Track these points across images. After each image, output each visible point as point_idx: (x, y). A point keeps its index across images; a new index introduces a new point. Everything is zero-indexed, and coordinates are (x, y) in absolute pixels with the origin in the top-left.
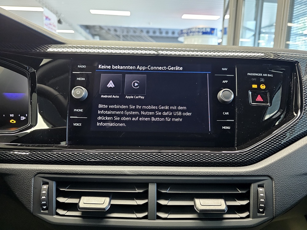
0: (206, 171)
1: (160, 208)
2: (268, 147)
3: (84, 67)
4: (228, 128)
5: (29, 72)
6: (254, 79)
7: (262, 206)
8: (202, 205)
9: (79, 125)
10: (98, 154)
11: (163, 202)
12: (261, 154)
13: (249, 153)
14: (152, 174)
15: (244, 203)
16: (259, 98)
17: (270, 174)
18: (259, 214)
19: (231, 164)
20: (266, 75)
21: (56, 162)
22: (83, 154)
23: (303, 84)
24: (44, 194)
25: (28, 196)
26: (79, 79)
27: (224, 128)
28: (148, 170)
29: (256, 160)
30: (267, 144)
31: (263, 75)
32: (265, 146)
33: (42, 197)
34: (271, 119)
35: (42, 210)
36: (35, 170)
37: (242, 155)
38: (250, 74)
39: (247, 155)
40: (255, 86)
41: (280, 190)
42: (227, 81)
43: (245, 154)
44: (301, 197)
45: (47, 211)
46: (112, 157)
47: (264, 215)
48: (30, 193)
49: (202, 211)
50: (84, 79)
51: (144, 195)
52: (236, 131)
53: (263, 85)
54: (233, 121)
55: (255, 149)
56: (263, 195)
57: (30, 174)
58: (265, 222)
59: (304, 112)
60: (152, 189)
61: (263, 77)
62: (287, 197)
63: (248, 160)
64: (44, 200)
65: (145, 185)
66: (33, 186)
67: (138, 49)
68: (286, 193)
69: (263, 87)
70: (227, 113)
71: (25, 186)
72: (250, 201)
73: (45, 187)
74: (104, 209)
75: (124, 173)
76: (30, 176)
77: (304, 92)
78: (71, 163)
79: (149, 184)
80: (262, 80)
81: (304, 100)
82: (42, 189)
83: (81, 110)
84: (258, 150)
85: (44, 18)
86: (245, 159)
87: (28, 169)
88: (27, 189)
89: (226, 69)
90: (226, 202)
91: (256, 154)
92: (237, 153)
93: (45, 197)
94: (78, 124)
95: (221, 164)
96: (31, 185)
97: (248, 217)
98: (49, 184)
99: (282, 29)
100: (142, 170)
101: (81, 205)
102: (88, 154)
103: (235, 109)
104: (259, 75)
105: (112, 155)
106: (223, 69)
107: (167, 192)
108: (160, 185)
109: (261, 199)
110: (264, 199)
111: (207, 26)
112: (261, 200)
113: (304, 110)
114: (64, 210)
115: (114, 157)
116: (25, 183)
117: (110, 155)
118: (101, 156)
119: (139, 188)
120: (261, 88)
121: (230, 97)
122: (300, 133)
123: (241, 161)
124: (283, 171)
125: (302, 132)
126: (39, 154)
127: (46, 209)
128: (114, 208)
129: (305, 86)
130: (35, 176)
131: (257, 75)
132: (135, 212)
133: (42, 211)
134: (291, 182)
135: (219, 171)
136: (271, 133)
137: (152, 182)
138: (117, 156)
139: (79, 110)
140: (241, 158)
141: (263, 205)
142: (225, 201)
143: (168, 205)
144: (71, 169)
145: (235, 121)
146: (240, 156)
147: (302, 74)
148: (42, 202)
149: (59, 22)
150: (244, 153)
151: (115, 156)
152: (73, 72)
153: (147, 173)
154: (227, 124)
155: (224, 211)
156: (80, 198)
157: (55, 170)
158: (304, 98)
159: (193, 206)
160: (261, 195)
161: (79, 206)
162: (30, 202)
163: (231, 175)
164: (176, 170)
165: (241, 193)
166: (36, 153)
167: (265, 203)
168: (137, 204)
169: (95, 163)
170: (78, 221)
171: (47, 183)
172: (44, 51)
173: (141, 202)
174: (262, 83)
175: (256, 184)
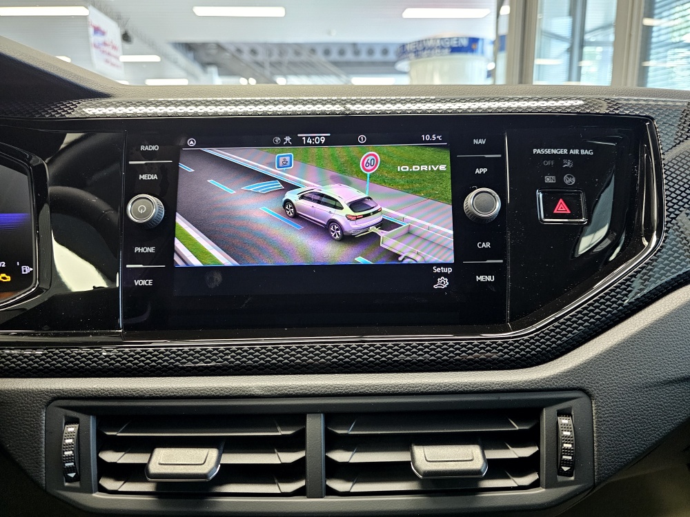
0: (436, 382)
1: (334, 470)
2: (580, 321)
3: (154, 148)
4: (489, 278)
5: (30, 165)
6: (548, 163)
7: (567, 460)
8: (430, 461)
9: (147, 283)
10: (190, 350)
11: (340, 456)
12: (564, 338)
13: (537, 338)
14: (313, 393)
15: (526, 452)
16: (561, 207)
17: (585, 386)
18: (560, 479)
19: (495, 364)
20: (576, 152)
21: (94, 372)
22: (155, 351)
23: (664, 171)
24: (69, 447)
25: (34, 451)
26: (144, 177)
27: (481, 278)
28: (303, 384)
29: (554, 353)
30: (580, 315)
31: (569, 152)
32: (574, 319)
33: (64, 451)
34: (591, 253)
35: (67, 482)
36: (48, 392)
37: (522, 341)
38: (539, 151)
39: (532, 341)
40: (549, 179)
41: (609, 422)
42: (485, 170)
43: (527, 341)
44: (659, 435)
45: (77, 484)
46: (221, 357)
47: (572, 481)
48: (38, 444)
49: (429, 474)
50: (156, 177)
51: (297, 442)
52: (509, 284)
53: (569, 176)
54: (501, 261)
55: (551, 327)
56: (568, 433)
57: (37, 400)
58: (577, 495)
59: (666, 237)
60: (315, 427)
61: (568, 156)
62: (626, 437)
63: (533, 352)
64: (69, 459)
65: (296, 417)
66: (44, 427)
67: (276, 103)
68: (622, 428)
69: (570, 180)
70: (488, 245)
71: (27, 428)
72: (539, 448)
73: (72, 429)
74: (205, 476)
75: (249, 393)
76: (37, 406)
77: (666, 190)
78: (128, 372)
79: (308, 415)
80: (568, 164)
81: (666, 208)
82: (64, 434)
83: (151, 250)
84: (558, 330)
85: (91, 30)
86: (528, 352)
87: (32, 390)
88: (31, 435)
89: (482, 142)
90: (486, 452)
91: (553, 339)
92: (509, 338)
93: (71, 452)
94: (144, 283)
95: (471, 364)
96: (41, 426)
97: (535, 485)
98: (81, 420)
99: (630, 35)
100: (290, 384)
101: (154, 468)
102: (166, 350)
103: (505, 234)
104: (561, 152)
105: (222, 352)
106: (475, 142)
107: (349, 432)
108: (333, 417)
109: (564, 443)
110: (572, 444)
111: (461, 33)
112: (565, 445)
113: (667, 231)
114: (117, 479)
115: (226, 357)
116: (26, 421)
117: (216, 352)
118: (197, 355)
119: (284, 426)
120: (567, 182)
121: (493, 206)
122: (657, 285)
123: (518, 355)
124: (617, 376)
125: (660, 283)
126: (56, 354)
127: (76, 479)
129: (668, 176)
130: (47, 406)
131: (555, 151)
132: (276, 481)
133: (66, 484)
134: (634, 402)
135: (466, 381)
136: (589, 287)
137: (314, 410)
138: (233, 354)
139: (145, 250)
140: (517, 350)
141: (570, 458)
142: (483, 449)
143: (351, 461)
144: (129, 387)
145: (505, 261)
146: (516, 344)
147: (661, 146)
148: (67, 465)
149: (126, 37)
150: (526, 338)
151: (227, 354)
152: (130, 163)
153: (301, 392)
154: (486, 270)
155: (478, 472)
156: (151, 452)
157: (92, 391)
158: (666, 202)
159: (408, 463)
160: (566, 433)
161: (148, 470)
162: (38, 463)
163: (495, 390)
164: (368, 382)
165: (520, 430)
166: (49, 352)
167: (575, 453)
168: (279, 462)
169: (182, 371)
171: (75, 421)
172: (62, 115)
173: (289, 458)
174: (567, 170)
175: (553, 410)
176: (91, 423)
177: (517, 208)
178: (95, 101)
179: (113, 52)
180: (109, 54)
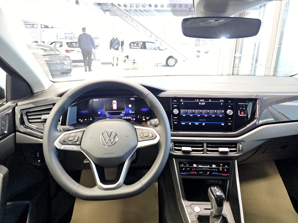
1: (208, 151)
3: (175, 101)
4: (230, 124)
6: (241, 106)
9: (176, 123)
11: (209, 149)
12: (241, 134)
13: (237, 133)
14: (205, 140)
15: (235, 149)
16: (242, 113)
17: (244, 140)
18: (239, 153)
29: (239, 136)
32: (243, 131)
37: (235, 134)
38: (239, 104)
40: (241, 108)
41: (247, 145)
42: (230, 107)
47: (241, 153)
49: (221, 151)
50: (176, 106)
51: (202, 147)
52: (233, 125)
54: (232, 121)
58: (242, 155)
60: (205, 145)
61: (244, 105)
62: (249, 148)
63: (237, 135)
65: (202, 143)
70: (230, 119)
72: (237, 149)
73: (171, 144)
74: (190, 151)
80: (244, 106)
83: (177, 118)
92: (233, 133)
93: (171, 147)
97: (236, 153)
100: (201, 139)
101: (182, 149)
103: (233, 117)
106: (229, 102)
107: (210, 145)
108: (208, 143)
112: (240, 148)
114: (177, 151)
119: (200, 144)
121: (231, 113)
123: (234, 136)
124: (249, 139)
127: (172, 150)
128: (193, 151)
131: (242, 104)
132: (200, 152)
134: (250, 143)
136: (246, 126)
137: (205, 142)
139: (175, 118)
141: (241, 150)
142: (229, 148)
144: (178, 138)
152: (172, 103)
153: (203, 140)
155: (228, 151)
159: (218, 150)
165: (234, 146)
168: (200, 149)
170: (182, 154)
173: (202, 149)
174: (244, 107)
175: (239, 144)
176: (173, 143)
177: (235, 113)
178: (166, 92)
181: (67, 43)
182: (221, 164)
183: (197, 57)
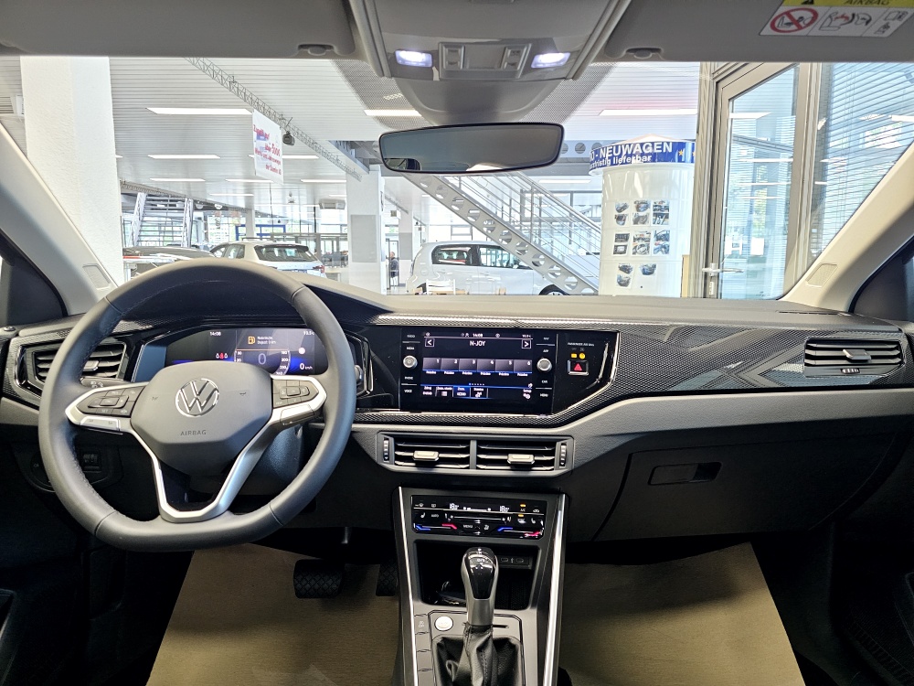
1: (480, 461)
3: (412, 336)
4: (546, 395)
6: (574, 349)
7: (563, 460)
8: (514, 459)
11: (482, 456)
13: (558, 418)
14: (473, 433)
15: (550, 458)
16: (578, 367)
17: (573, 435)
18: (560, 467)
20: (587, 344)
24: (385, 448)
25: (373, 449)
26: (409, 348)
27: (542, 395)
28: (469, 429)
30: (574, 410)
31: (584, 344)
35: (384, 460)
36: (377, 429)
37: (553, 419)
38: (570, 344)
39: (556, 419)
40: (574, 356)
41: (580, 448)
42: (547, 351)
45: (388, 462)
47: (564, 468)
48: (374, 447)
49: (514, 463)
50: (414, 348)
51: (467, 451)
52: (554, 398)
54: (551, 388)
56: (565, 451)
57: (374, 431)
58: (566, 473)
60: (473, 445)
61: (584, 346)
62: (585, 453)
63: (555, 423)
64: (385, 452)
65: (467, 442)
66: (377, 441)
68: (586, 450)
69: (582, 356)
70: (546, 382)
71: (369, 441)
72: (554, 457)
73: (386, 442)
74: (433, 461)
75: (451, 432)
76: (372, 434)
79: (471, 441)
80: (582, 350)
82: (384, 444)
83: (412, 378)
85: (255, 134)
87: (370, 428)
88: (372, 443)
89: (547, 339)
90: (535, 457)
93: (386, 450)
94: (408, 391)
95: (532, 426)
96: (375, 440)
97: (552, 469)
100: (466, 429)
101: (415, 457)
103: (553, 377)
104: (580, 344)
106: (545, 339)
107: (485, 447)
108: (480, 442)
109: (562, 454)
110: (566, 455)
114: (402, 461)
116: (370, 439)
119: (462, 444)
121: (548, 366)
124: (584, 432)
127: (388, 459)
128: (442, 461)
130: (378, 433)
131: (578, 344)
132: (459, 464)
137: (473, 439)
139: (409, 378)
140: (550, 422)
143: (486, 458)
144: (407, 428)
148: (384, 454)
152: (403, 342)
153: (469, 432)
155: (531, 463)
157: (394, 429)
159: (506, 460)
160: (563, 451)
161: (413, 458)
162: (375, 454)
163: (539, 434)
165: (548, 450)
167: (566, 458)
168: (460, 457)
170: (414, 470)
171: (388, 439)
173: (464, 456)
174: (582, 352)
175: (560, 443)
176: (392, 439)
177: (559, 368)
178: (391, 314)
179: (274, 156)
180: (270, 158)
181: (258, 249)
182: (522, 506)
183: (621, 285)
